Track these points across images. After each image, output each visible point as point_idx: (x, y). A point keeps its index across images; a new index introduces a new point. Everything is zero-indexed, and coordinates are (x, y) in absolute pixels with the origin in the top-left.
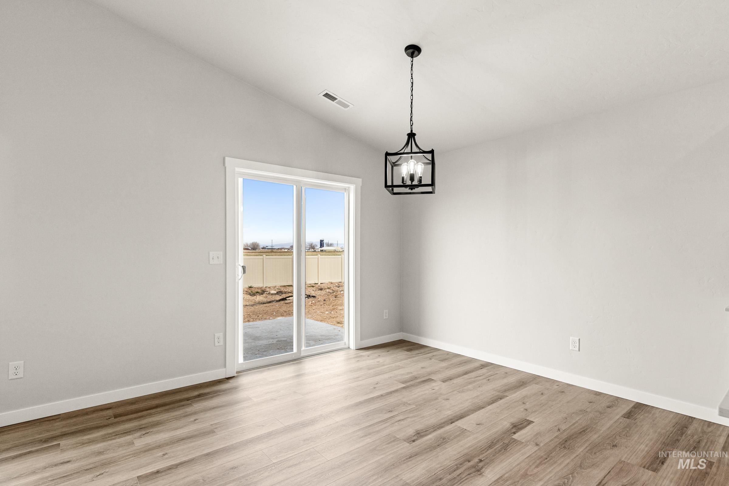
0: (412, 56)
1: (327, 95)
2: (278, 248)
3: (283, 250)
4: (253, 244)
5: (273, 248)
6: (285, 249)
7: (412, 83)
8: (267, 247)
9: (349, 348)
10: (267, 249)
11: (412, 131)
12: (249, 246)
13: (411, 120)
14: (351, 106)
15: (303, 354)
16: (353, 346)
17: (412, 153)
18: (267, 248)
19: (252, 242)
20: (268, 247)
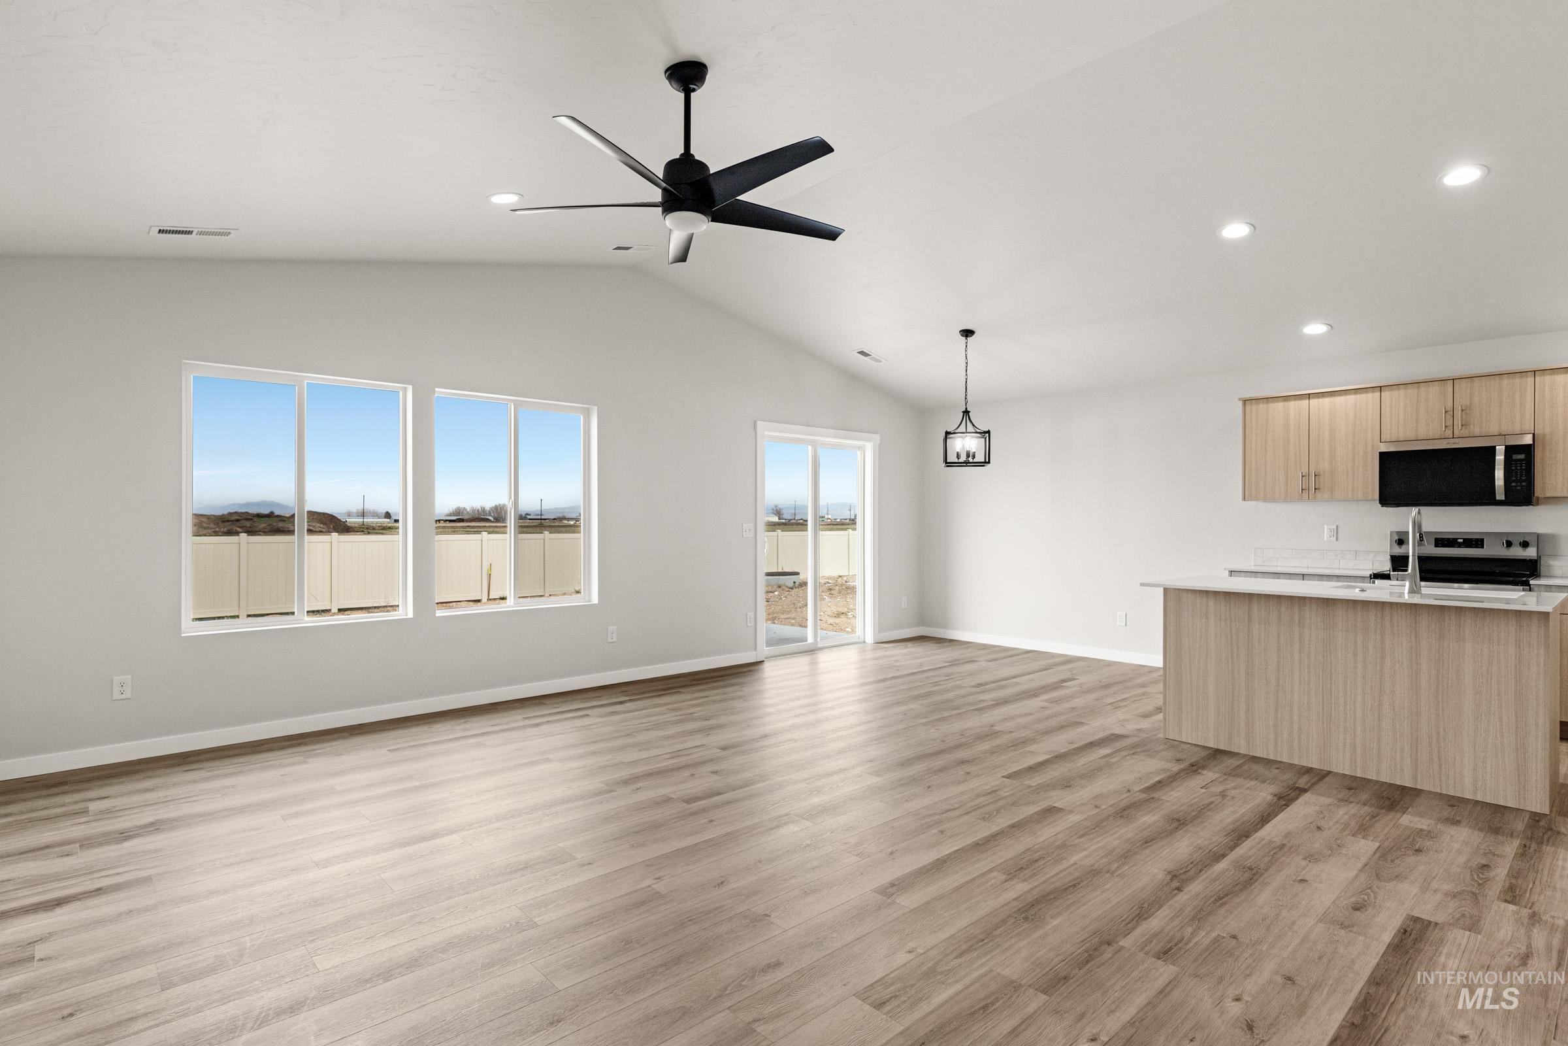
0: (967, 336)
1: (862, 353)
2: (553, 518)
3: (566, 522)
4: (497, 509)
5: (543, 517)
6: (569, 519)
7: (967, 363)
8: (527, 514)
9: (864, 642)
10: (530, 519)
11: (966, 408)
12: (487, 512)
13: (966, 399)
14: (884, 361)
15: (820, 645)
16: (870, 639)
17: (967, 432)
18: (529, 517)
19: (494, 505)
20: (530, 515)
